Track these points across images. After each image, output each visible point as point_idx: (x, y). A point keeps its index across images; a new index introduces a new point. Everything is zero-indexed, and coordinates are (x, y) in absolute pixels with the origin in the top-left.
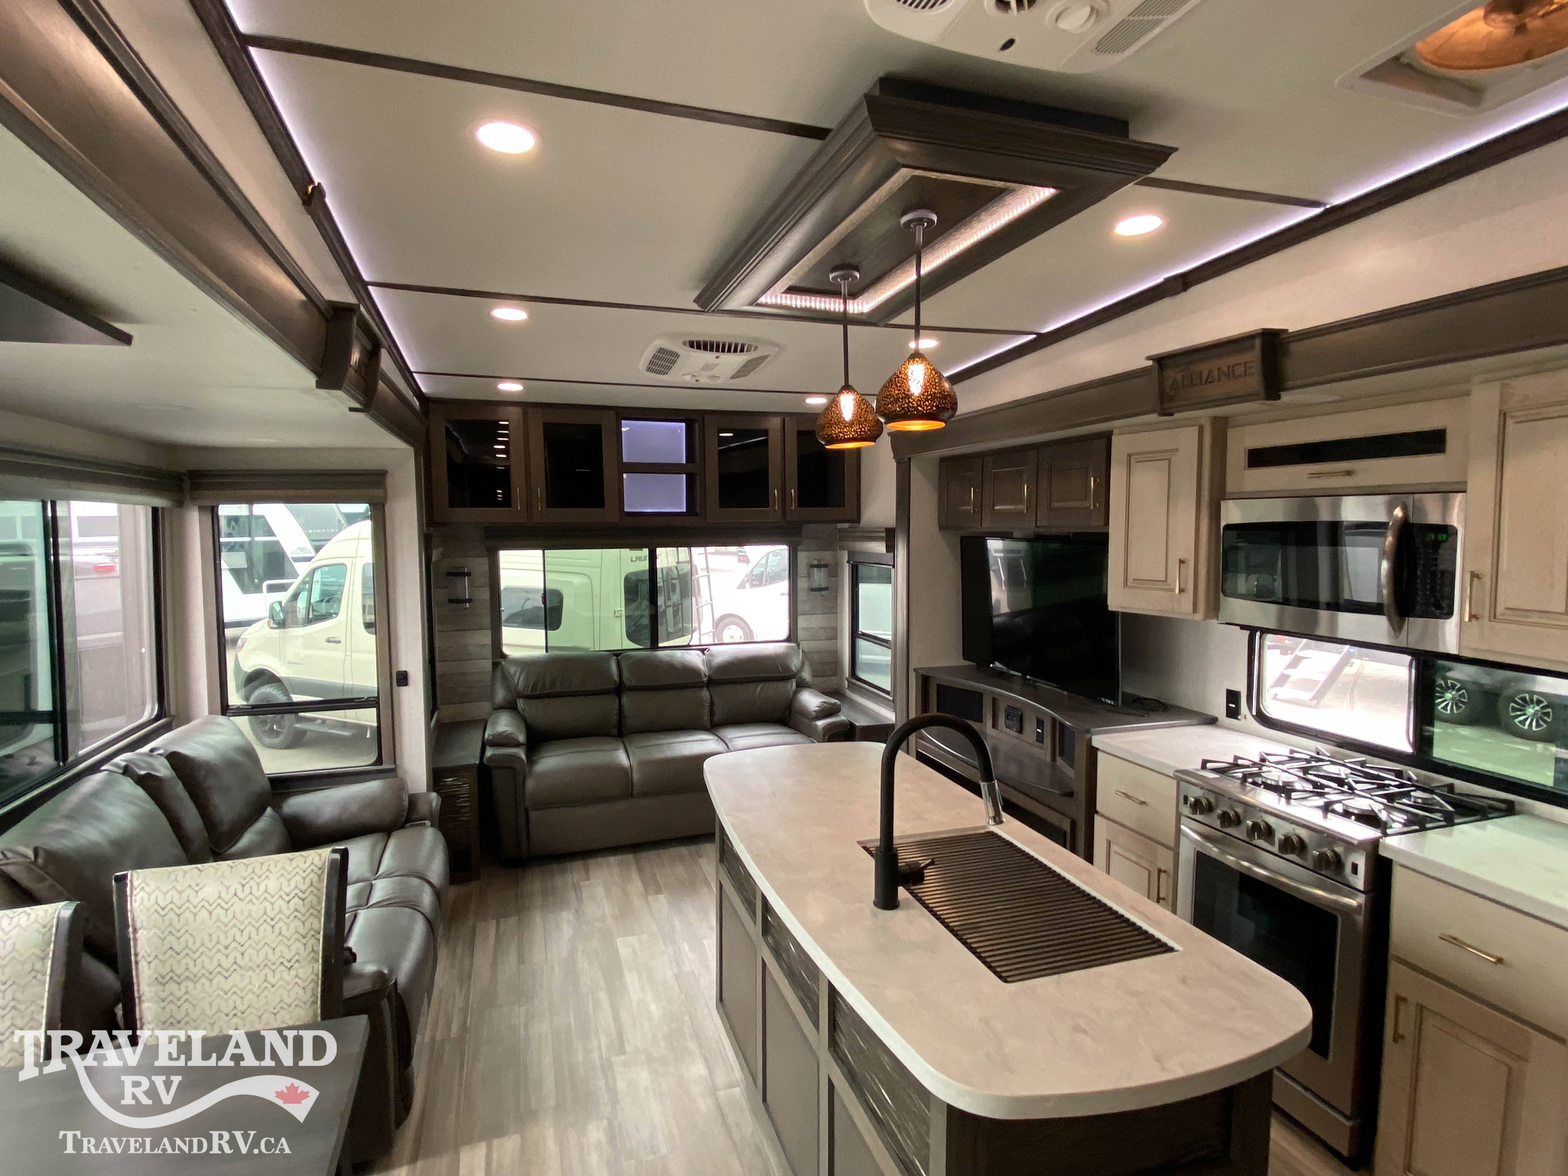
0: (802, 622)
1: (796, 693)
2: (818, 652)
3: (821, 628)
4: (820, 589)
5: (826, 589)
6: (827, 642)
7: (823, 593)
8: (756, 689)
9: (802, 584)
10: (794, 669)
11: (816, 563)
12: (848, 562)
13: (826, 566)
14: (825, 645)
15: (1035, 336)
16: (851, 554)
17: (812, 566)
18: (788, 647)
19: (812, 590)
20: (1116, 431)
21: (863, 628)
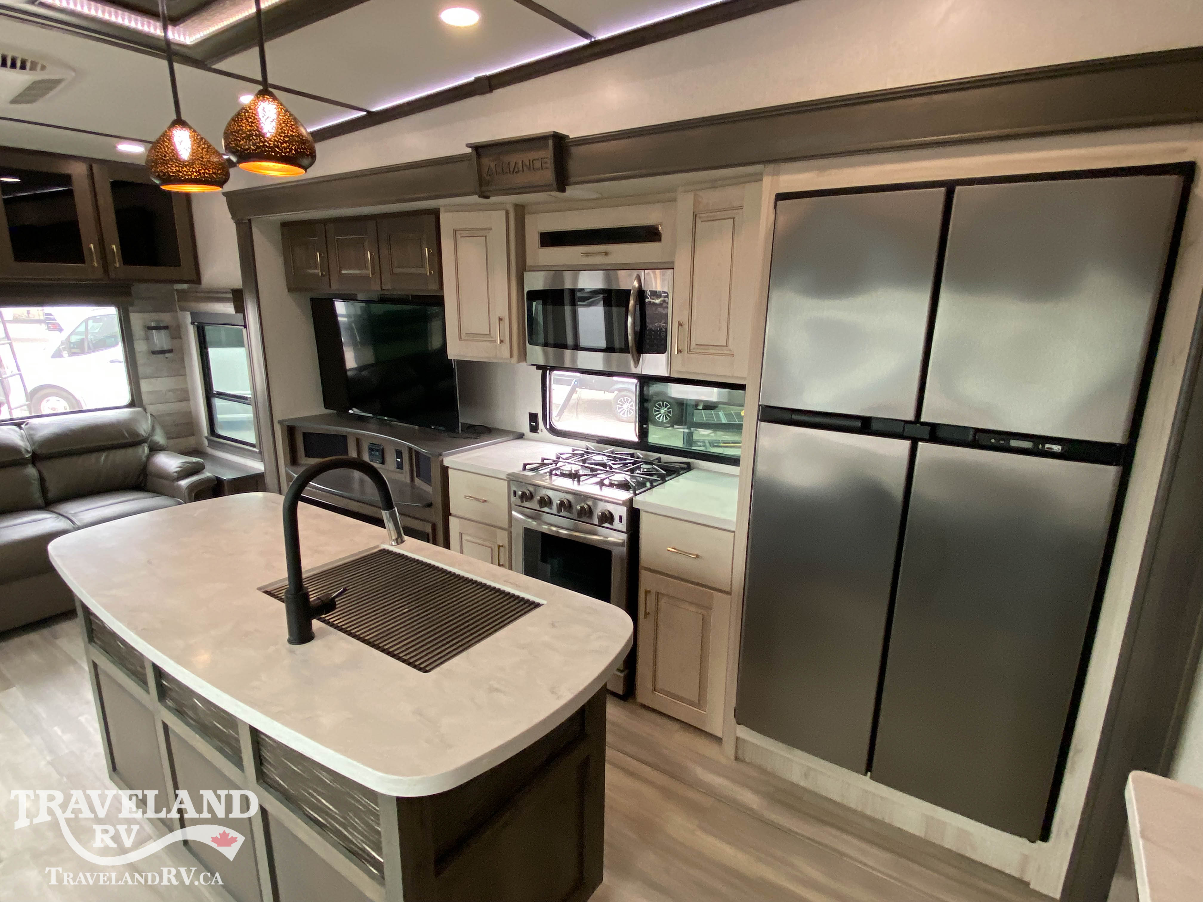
0: (145, 386)
1: (149, 457)
2: (169, 415)
3: (170, 391)
4: (162, 352)
5: (170, 351)
6: (180, 403)
7: (167, 355)
8: (100, 457)
9: (141, 347)
10: (143, 433)
11: (153, 324)
12: (192, 323)
13: (166, 328)
14: (175, 407)
15: (364, 113)
16: (193, 314)
17: (150, 328)
18: (132, 413)
19: (154, 352)
20: (442, 210)
21: (217, 387)
